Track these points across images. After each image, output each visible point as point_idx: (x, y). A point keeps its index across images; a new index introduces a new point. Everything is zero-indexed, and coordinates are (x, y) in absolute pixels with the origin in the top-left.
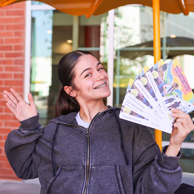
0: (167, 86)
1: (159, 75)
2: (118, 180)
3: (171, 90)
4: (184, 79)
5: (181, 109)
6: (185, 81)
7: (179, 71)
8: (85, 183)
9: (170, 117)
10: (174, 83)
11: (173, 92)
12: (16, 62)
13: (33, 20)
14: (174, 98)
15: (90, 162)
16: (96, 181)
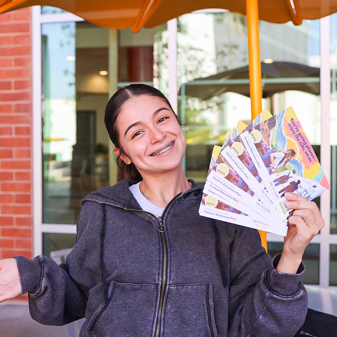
0: (276, 154)
1: (264, 136)
2: (208, 309)
3: (284, 162)
4: (304, 141)
5: (301, 193)
6: (306, 145)
7: (295, 127)
8: (157, 313)
9: (284, 207)
10: (289, 149)
11: (286, 164)
12: (19, 108)
13: (44, 39)
14: (290, 176)
15: (168, 279)
16: (176, 311)
